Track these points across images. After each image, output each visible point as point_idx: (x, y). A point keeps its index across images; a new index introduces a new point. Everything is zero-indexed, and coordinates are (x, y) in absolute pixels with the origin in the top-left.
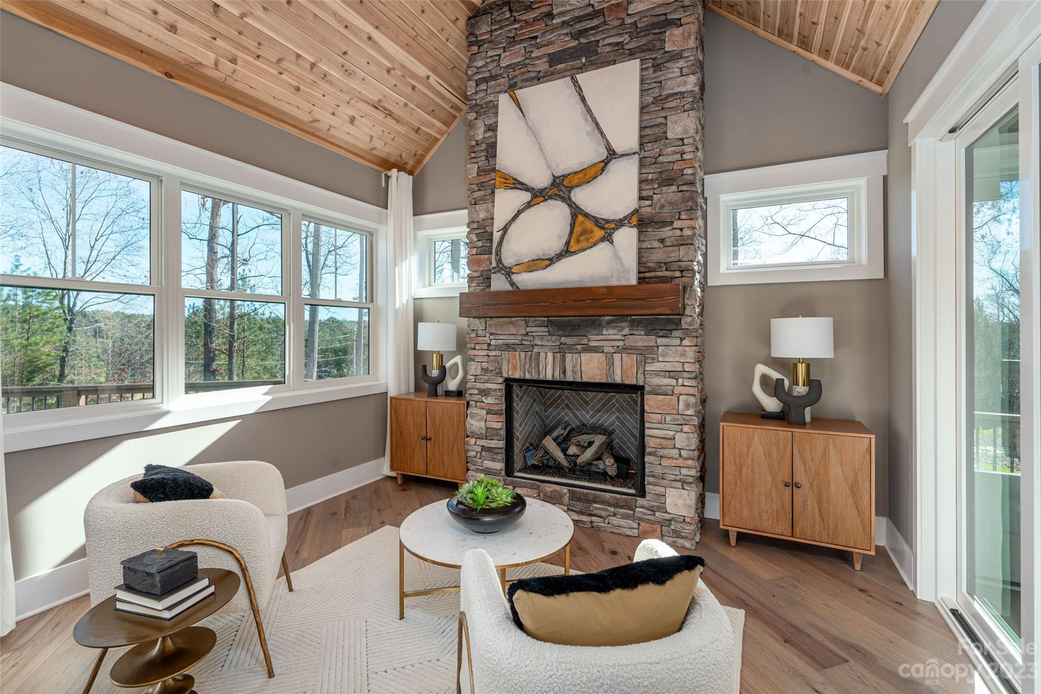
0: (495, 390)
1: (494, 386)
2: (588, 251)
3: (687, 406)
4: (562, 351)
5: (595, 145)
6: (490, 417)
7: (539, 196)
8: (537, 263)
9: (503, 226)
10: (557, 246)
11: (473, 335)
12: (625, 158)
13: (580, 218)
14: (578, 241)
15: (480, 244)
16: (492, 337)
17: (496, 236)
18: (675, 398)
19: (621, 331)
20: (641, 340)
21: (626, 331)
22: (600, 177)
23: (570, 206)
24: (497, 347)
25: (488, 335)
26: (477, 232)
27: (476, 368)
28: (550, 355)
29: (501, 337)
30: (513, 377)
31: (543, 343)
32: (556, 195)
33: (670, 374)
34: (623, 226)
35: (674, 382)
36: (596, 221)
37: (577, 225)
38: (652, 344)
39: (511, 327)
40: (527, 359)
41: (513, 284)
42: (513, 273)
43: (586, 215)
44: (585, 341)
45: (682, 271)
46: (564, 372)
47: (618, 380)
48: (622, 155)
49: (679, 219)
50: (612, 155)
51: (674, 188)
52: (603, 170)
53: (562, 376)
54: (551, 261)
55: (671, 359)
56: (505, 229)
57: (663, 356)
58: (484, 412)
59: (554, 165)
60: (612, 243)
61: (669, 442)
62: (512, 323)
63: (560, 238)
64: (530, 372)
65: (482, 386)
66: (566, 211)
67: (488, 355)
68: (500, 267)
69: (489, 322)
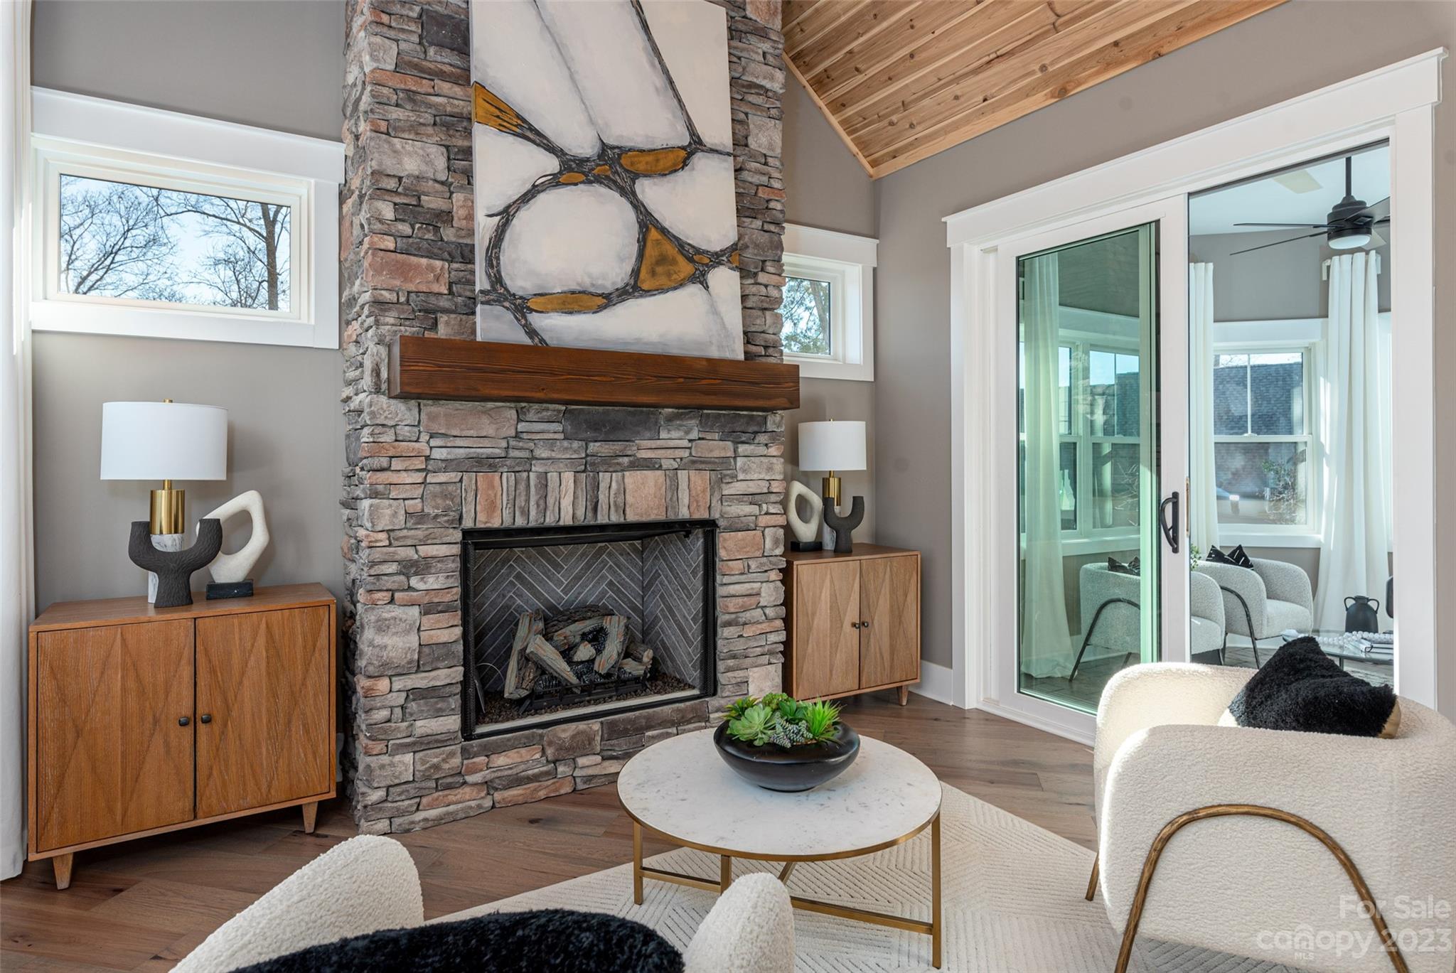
0: (439, 559)
1: (437, 551)
2: (670, 294)
3: (776, 542)
4: (589, 468)
5: (670, 116)
6: (428, 621)
7: (575, 169)
8: (576, 299)
9: (501, 208)
10: (615, 273)
11: (388, 437)
12: (716, 156)
13: (654, 234)
14: (653, 273)
15: (405, 228)
16: (433, 443)
17: (484, 226)
18: (758, 533)
19: (687, 433)
20: (718, 448)
21: (694, 433)
22: (680, 173)
23: (635, 207)
24: (448, 465)
25: (424, 437)
26: (397, 200)
27: (395, 514)
28: (568, 477)
29: (459, 442)
30: (489, 525)
31: (554, 454)
32: (607, 177)
33: (753, 498)
34: (720, 263)
35: (755, 509)
36: (681, 245)
37: (649, 244)
38: (728, 454)
39: (483, 421)
40: (522, 487)
41: (532, 333)
42: (532, 310)
43: (664, 231)
44: (631, 449)
45: (766, 347)
46: (595, 506)
47: (684, 513)
48: (712, 150)
49: (763, 270)
50: (696, 145)
51: (758, 223)
52: (685, 163)
53: (590, 514)
54: (608, 300)
55: (755, 476)
56: (507, 215)
57: (745, 471)
58: (415, 611)
59: (600, 122)
60: (707, 288)
61: (753, 600)
62: (483, 412)
63: (621, 260)
64: (525, 513)
65: (410, 553)
66: (630, 215)
67: (424, 483)
68: (499, 293)
69: (430, 408)
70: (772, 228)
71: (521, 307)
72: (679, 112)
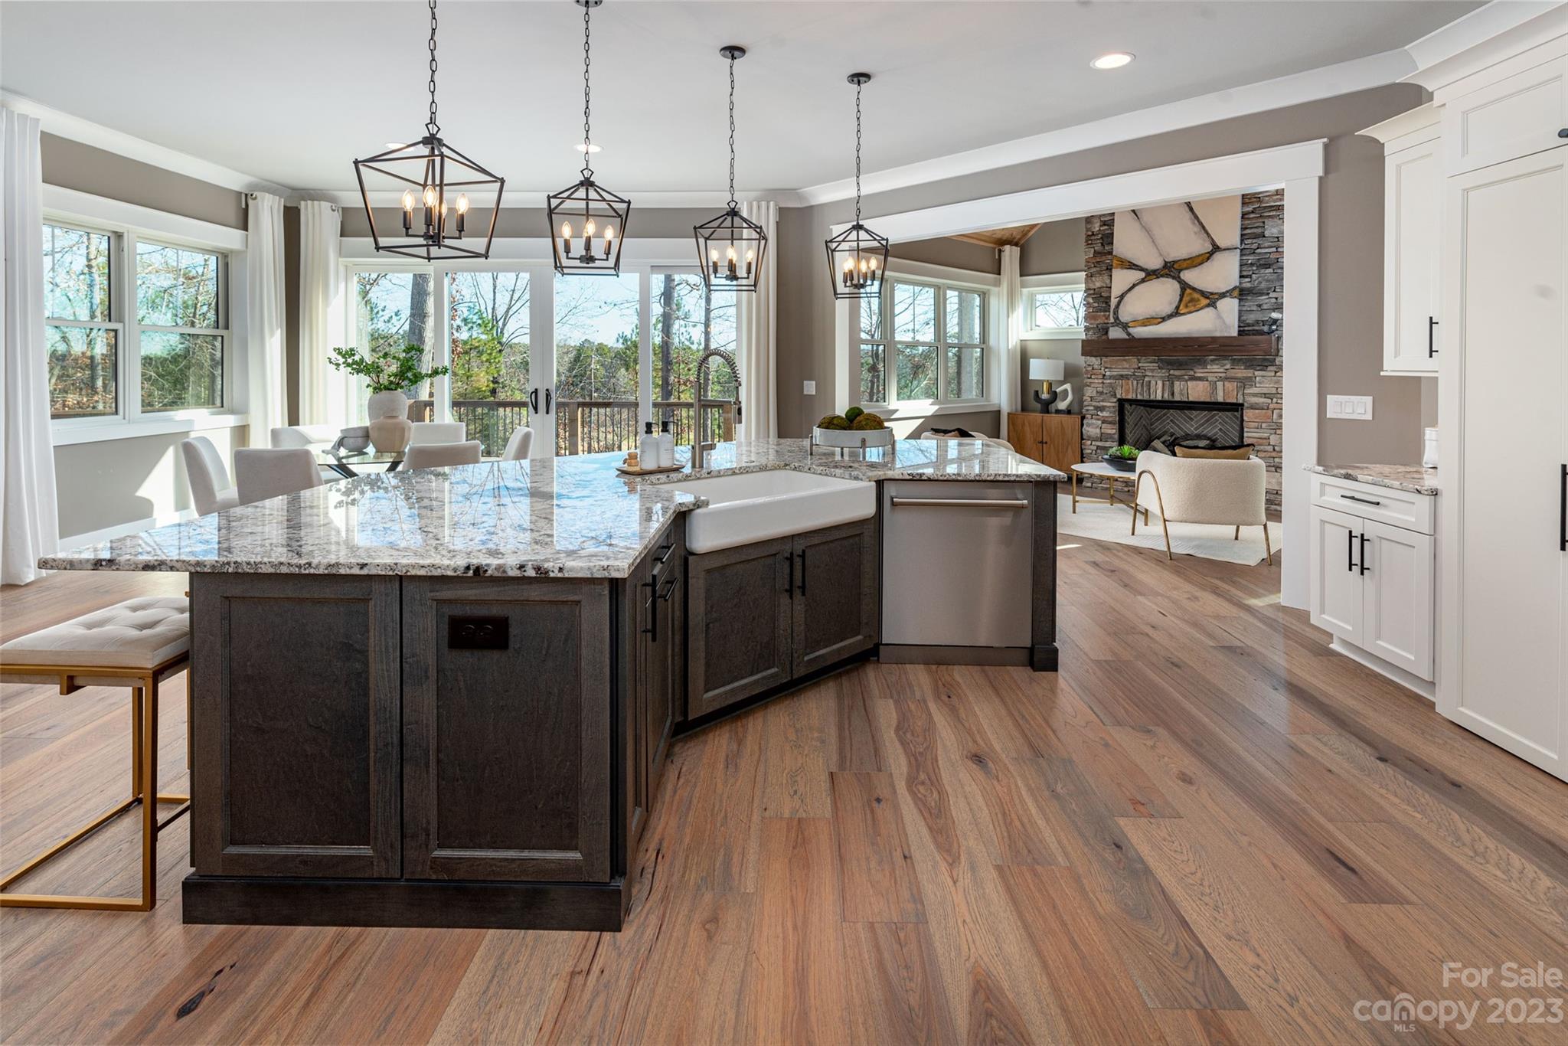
0: (1109, 407)
1: (1108, 404)
2: (1195, 314)
3: (1279, 417)
4: (1171, 380)
5: (1202, 241)
6: (1104, 426)
7: (1151, 274)
8: (1148, 321)
9: (1121, 293)
10: (1168, 309)
11: (1090, 368)
12: (1227, 252)
13: (1188, 291)
14: (1187, 306)
15: (1096, 305)
16: (1107, 370)
17: (1114, 302)
18: (1270, 412)
19: (1223, 366)
20: (1241, 372)
21: (1228, 366)
22: (1205, 264)
23: (1179, 282)
24: (1111, 377)
25: (1103, 368)
27: (1092, 392)
28: (1160, 383)
29: (1115, 370)
30: (1126, 398)
31: (1154, 375)
32: (1168, 274)
33: (1265, 395)
34: (1225, 296)
35: (1269, 401)
36: (1202, 292)
37: (1184, 296)
38: (1250, 375)
39: (1125, 363)
40: (1139, 385)
41: (1129, 334)
42: (1129, 327)
43: (1194, 289)
44: (1192, 373)
46: (1173, 394)
47: (1220, 399)
48: (1225, 250)
50: (1216, 248)
51: (1271, 270)
52: (1208, 259)
53: (1171, 397)
54: (1163, 319)
55: (1265, 386)
56: (1122, 297)
57: (1260, 383)
58: (1100, 422)
59: (1165, 253)
60: (1216, 308)
61: (1265, 441)
62: (1125, 360)
63: (1171, 304)
64: (1142, 395)
65: (1097, 404)
66: (1176, 285)
67: (1103, 383)
68: (1118, 322)
69: (1104, 359)
70: (1279, 271)
71: (1125, 326)
72: (1207, 239)
